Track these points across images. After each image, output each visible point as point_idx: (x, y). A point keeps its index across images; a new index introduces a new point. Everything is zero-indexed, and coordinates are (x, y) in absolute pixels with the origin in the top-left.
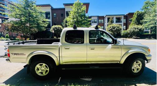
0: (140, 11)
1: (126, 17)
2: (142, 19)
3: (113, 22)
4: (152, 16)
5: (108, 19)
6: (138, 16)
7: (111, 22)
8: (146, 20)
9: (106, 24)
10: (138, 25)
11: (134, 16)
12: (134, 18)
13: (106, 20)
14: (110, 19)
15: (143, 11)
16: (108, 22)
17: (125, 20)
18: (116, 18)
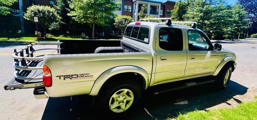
0: (183, 1)
1: (164, 6)
2: (185, 12)
3: (146, 13)
4: (195, 10)
5: (140, 6)
6: (180, 8)
7: (144, 12)
8: (188, 15)
9: (135, 14)
10: (180, 20)
11: (175, 6)
12: (175, 11)
13: (136, 8)
14: (142, 7)
15: (186, 2)
16: (139, 12)
17: (162, 11)
18: (151, 6)
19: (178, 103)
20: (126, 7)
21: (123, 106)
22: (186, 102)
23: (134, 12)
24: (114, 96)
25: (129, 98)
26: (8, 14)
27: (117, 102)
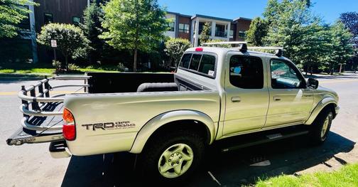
0: (262, 18)
1: (235, 25)
2: (264, 34)
3: (210, 34)
4: (279, 31)
5: (201, 24)
6: (258, 28)
7: (207, 34)
8: (269, 38)
9: (195, 36)
10: (257, 45)
11: (251, 26)
13: (196, 27)
14: (204, 27)
15: (266, 20)
16: (199, 34)
17: (232, 32)
18: (217, 26)
19: (257, 164)
20: (181, 26)
21: (178, 168)
22: (267, 163)
23: (192, 34)
24: (166, 153)
25: (186, 157)
26: (15, 37)
27: (170, 163)
